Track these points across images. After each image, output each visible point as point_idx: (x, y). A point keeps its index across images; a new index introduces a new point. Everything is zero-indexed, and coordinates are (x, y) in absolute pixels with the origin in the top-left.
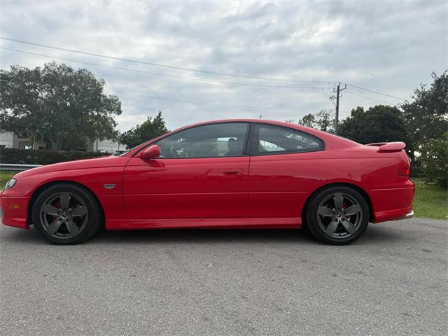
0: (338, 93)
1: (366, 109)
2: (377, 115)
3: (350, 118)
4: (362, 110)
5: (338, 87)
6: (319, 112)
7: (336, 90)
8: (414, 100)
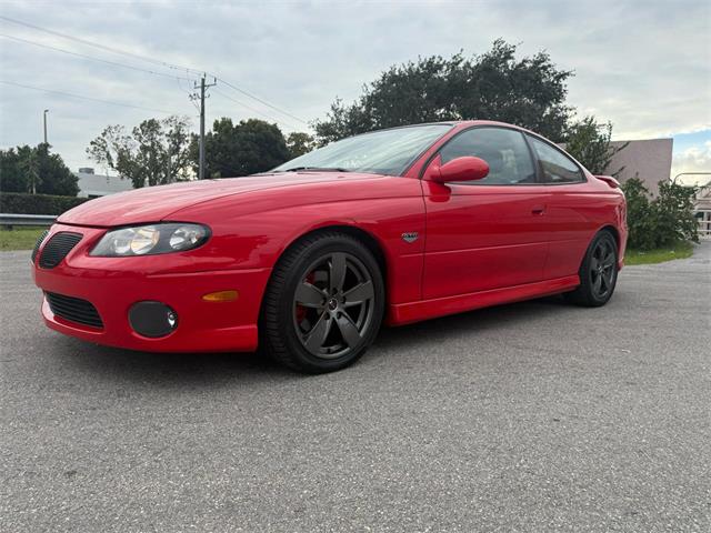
0: (203, 91)
1: (235, 123)
2: (253, 134)
3: (213, 133)
4: (230, 122)
5: (203, 80)
6: (166, 116)
7: (199, 84)
8: (329, 121)
